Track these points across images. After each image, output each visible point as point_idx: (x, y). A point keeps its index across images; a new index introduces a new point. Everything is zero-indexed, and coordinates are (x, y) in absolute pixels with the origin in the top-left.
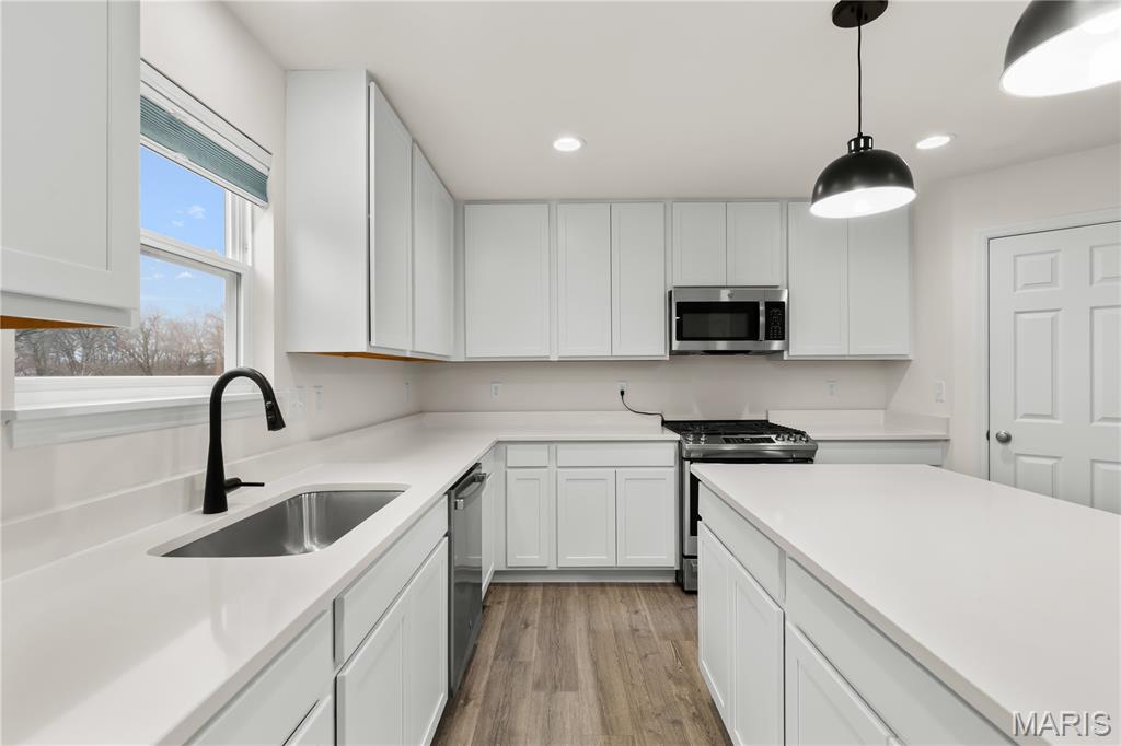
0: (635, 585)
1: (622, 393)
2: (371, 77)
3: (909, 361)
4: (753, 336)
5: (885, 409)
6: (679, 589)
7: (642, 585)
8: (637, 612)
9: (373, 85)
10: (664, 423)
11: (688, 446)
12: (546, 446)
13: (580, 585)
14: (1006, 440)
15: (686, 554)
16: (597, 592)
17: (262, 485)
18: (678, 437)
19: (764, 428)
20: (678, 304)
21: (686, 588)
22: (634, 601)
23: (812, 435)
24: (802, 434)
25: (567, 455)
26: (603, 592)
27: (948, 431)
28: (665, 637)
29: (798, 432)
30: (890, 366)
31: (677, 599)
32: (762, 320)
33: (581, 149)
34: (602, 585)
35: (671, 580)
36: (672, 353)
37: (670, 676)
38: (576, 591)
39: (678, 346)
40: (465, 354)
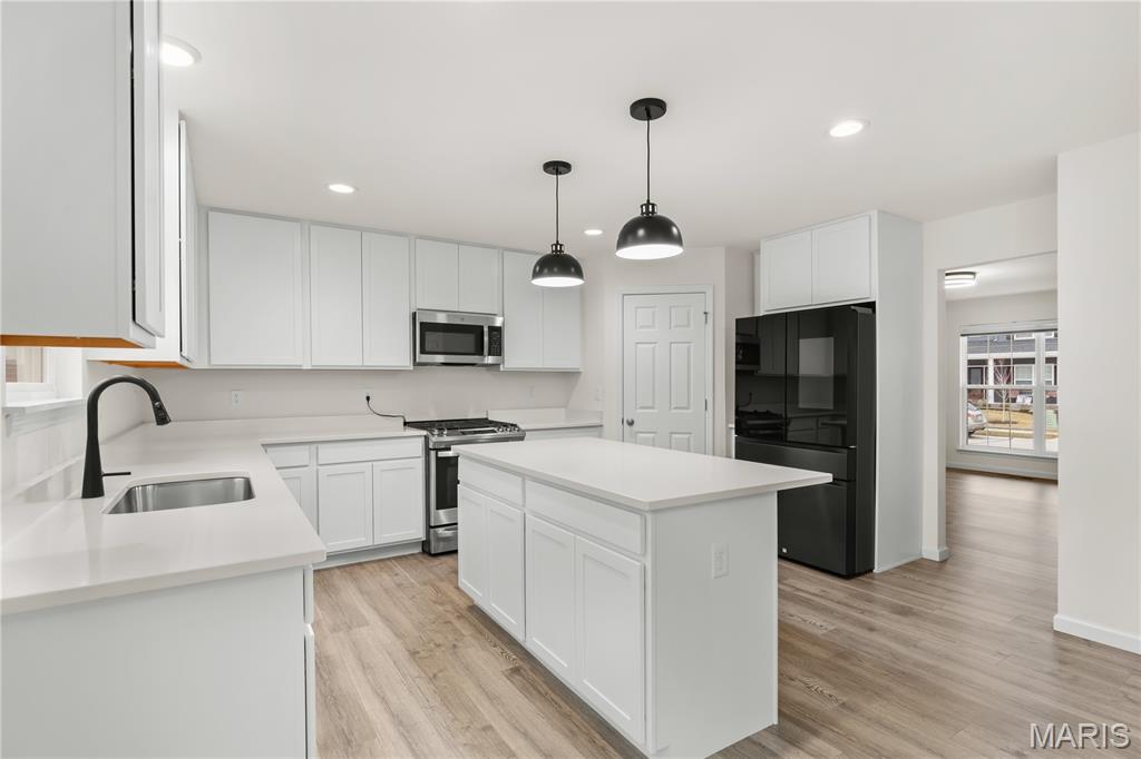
0: (389, 559)
1: (368, 398)
2: (182, 117)
3: (579, 373)
4: (480, 352)
5: (565, 407)
6: (426, 556)
7: (395, 558)
8: (397, 575)
9: (183, 123)
10: (405, 424)
11: (434, 439)
12: (307, 447)
13: (338, 567)
14: (631, 423)
15: (432, 524)
16: (357, 569)
17: (129, 473)
18: (424, 433)
19: (484, 423)
20: (421, 324)
21: (433, 552)
22: (391, 568)
23: (522, 427)
24: (515, 426)
25: (327, 453)
26: (363, 568)
27: (602, 419)
28: (425, 584)
29: (512, 425)
30: (569, 376)
31: (425, 561)
32: (486, 339)
33: (354, 193)
34: (360, 564)
35: (418, 550)
36: (415, 364)
37: (435, 602)
38: (338, 572)
39: (421, 358)
40: (209, 361)
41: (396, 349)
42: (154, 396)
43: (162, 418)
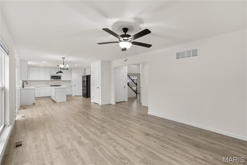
1: (46, 83)
3: (71, 81)
4: (58, 79)
10: (50, 86)
14: (75, 86)
20: (51, 76)
34: (44, 98)
39: (51, 79)
40: (29, 79)
41: (49, 78)
42: (27, 82)
43: (27, 84)
